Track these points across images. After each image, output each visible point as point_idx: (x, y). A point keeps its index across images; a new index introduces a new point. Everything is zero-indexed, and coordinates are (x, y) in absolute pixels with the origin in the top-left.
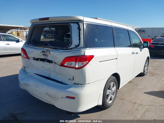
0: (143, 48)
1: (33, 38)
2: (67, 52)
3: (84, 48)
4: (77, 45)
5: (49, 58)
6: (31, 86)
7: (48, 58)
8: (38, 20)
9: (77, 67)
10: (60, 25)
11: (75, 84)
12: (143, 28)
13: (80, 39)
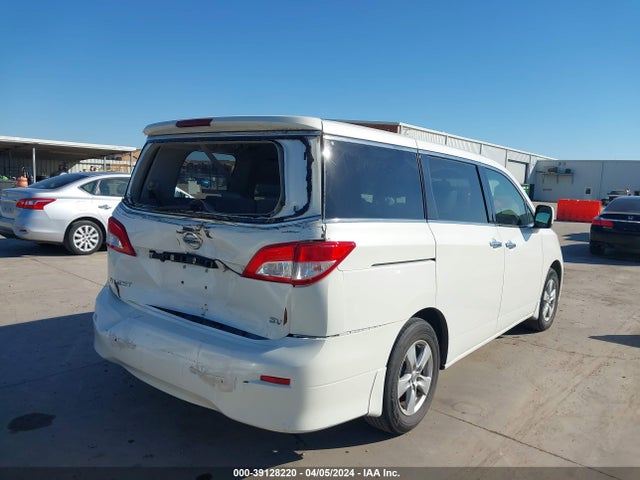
0: (534, 227)
1: (151, 184)
2: (268, 229)
3: (322, 216)
4: (301, 207)
5: (206, 252)
6: (138, 348)
7: (200, 252)
8: (174, 126)
9: (299, 277)
10: (242, 145)
11: (290, 335)
12: (565, 162)
13: (309, 189)
